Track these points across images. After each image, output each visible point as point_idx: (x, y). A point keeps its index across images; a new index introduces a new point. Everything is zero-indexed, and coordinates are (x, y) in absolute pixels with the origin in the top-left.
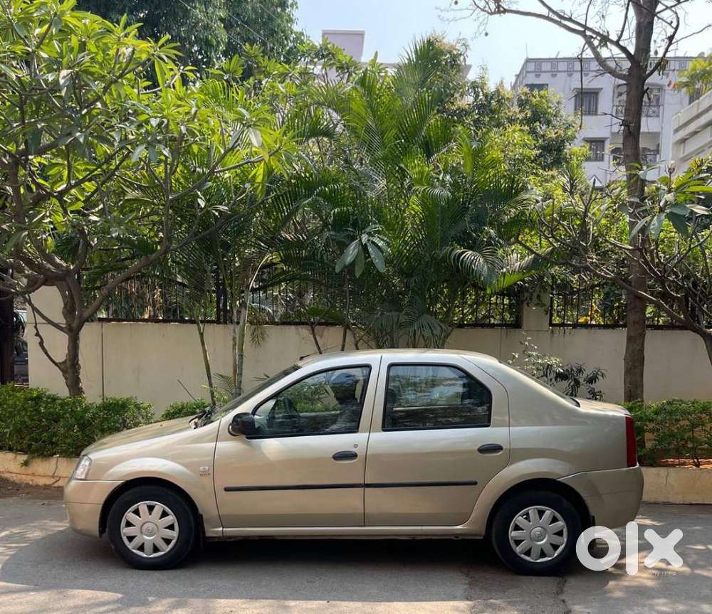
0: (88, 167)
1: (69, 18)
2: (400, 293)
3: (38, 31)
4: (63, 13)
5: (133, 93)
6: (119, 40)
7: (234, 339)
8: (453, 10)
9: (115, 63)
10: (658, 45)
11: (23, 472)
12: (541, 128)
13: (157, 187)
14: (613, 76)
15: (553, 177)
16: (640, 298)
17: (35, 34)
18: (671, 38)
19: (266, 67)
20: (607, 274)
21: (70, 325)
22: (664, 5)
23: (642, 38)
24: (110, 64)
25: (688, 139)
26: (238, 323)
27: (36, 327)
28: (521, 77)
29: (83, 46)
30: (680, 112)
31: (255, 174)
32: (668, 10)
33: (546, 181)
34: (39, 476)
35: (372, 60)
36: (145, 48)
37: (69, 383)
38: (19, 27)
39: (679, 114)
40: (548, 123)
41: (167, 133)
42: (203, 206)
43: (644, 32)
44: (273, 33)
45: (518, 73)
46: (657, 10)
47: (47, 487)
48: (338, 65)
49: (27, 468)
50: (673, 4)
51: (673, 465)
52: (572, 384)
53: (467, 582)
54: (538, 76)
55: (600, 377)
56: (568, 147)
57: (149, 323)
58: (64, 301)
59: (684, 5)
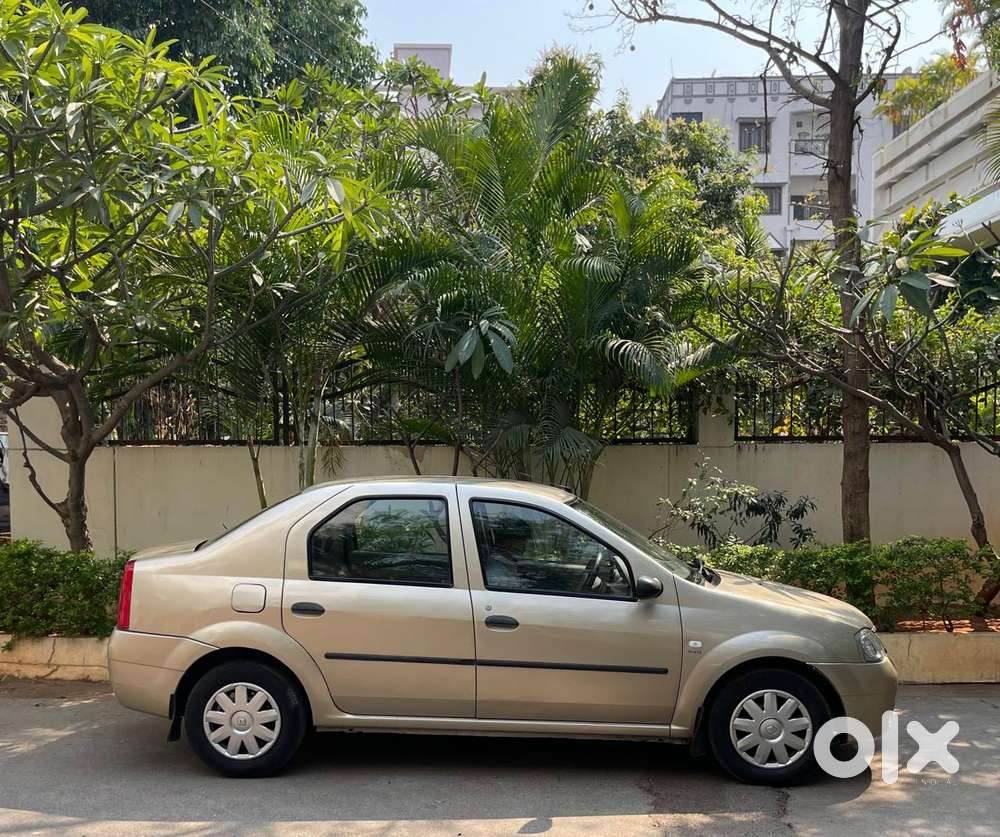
0: (95, 233)
1: (76, 33)
2: (531, 398)
3: (32, 51)
4: (69, 26)
5: (164, 132)
6: (145, 62)
7: (301, 465)
8: (587, 16)
9: (140, 92)
10: (872, 60)
11: (5, 659)
12: (703, 172)
13: (194, 260)
14: (811, 101)
15: (722, 236)
16: (861, 399)
17: (29, 55)
18: (889, 50)
19: (334, 95)
20: (813, 367)
21: (73, 451)
22: (878, 6)
23: (848, 51)
24: (133, 94)
25: (895, 183)
26: (306, 443)
27: (25, 455)
28: (665, 103)
29: (97, 71)
30: (883, 148)
31: (331, 241)
32: (884, 13)
33: (714, 242)
34: (29, 664)
35: (479, 84)
36: (180, 73)
37: (70, 532)
38: (9, 46)
39: (882, 151)
40: (712, 165)
41: (213, 185)
42: (260, 284)
43: (852, 43)
44: (334, 50)
45: (661, 98)
46: (867, 14)
47: (39, 680)
48: (433, 91)
49: (10, 653)
50: (890, 5)
51: (913, 630)
52: (770, 519)
53: (650, 801)
54: (688, 102)
55: (809, 509)
56: (740, 196)
57: (180, 446)
58: (63, 418)
59: (904, 5)
